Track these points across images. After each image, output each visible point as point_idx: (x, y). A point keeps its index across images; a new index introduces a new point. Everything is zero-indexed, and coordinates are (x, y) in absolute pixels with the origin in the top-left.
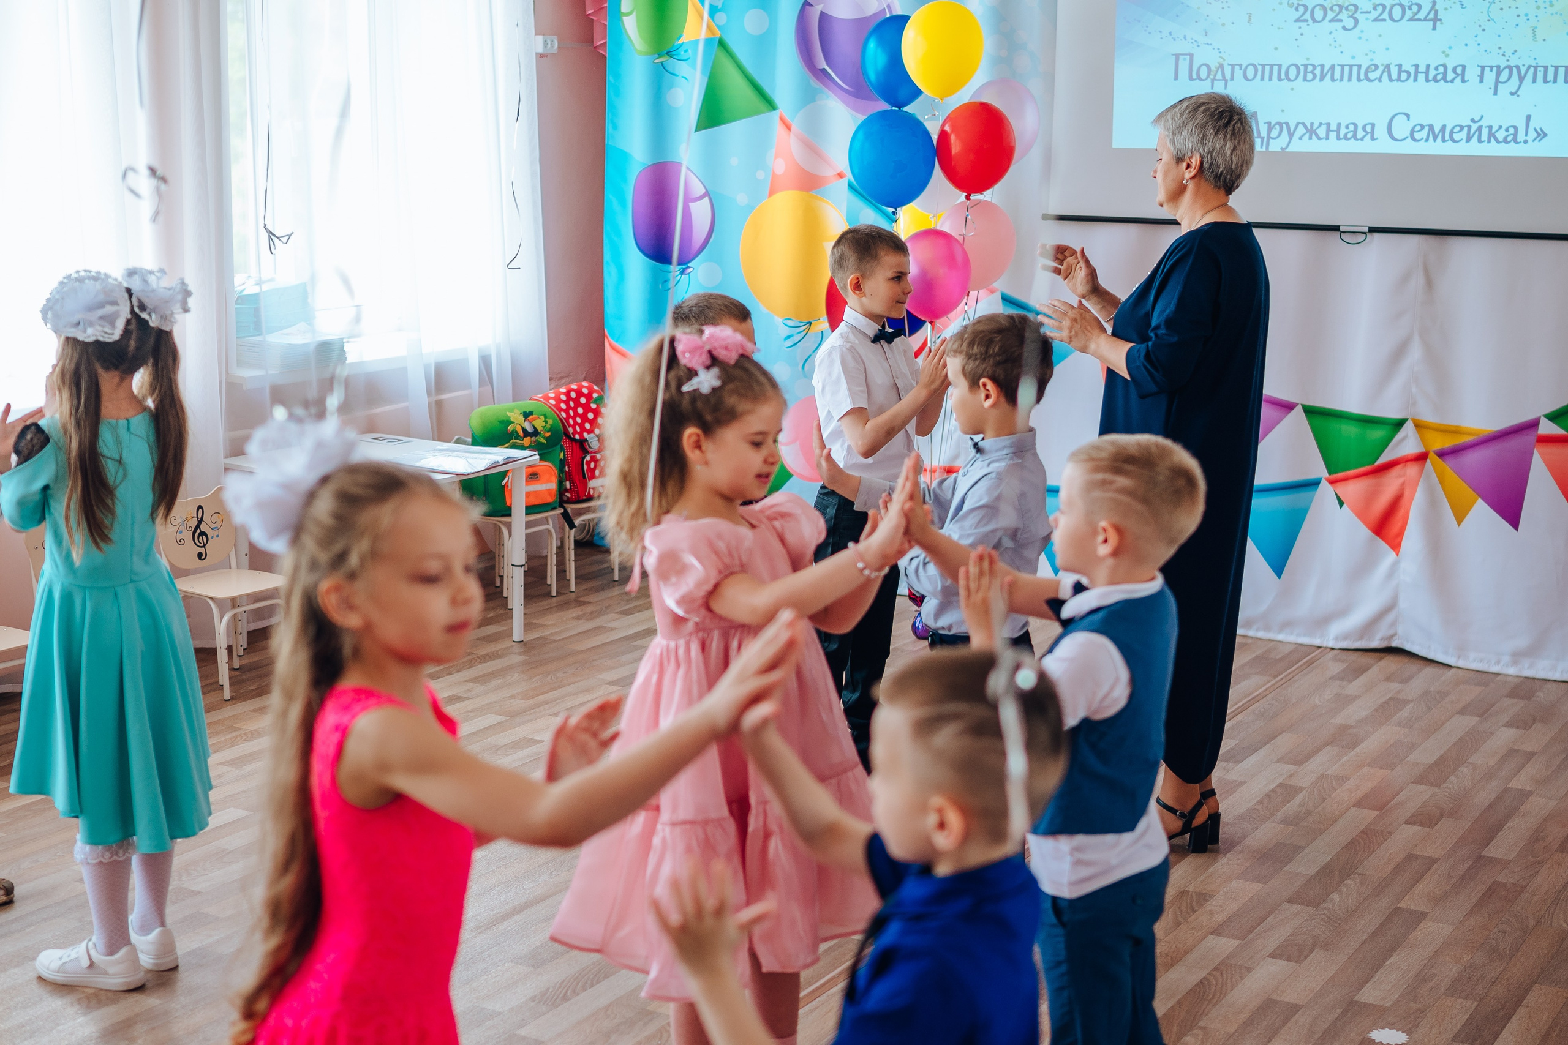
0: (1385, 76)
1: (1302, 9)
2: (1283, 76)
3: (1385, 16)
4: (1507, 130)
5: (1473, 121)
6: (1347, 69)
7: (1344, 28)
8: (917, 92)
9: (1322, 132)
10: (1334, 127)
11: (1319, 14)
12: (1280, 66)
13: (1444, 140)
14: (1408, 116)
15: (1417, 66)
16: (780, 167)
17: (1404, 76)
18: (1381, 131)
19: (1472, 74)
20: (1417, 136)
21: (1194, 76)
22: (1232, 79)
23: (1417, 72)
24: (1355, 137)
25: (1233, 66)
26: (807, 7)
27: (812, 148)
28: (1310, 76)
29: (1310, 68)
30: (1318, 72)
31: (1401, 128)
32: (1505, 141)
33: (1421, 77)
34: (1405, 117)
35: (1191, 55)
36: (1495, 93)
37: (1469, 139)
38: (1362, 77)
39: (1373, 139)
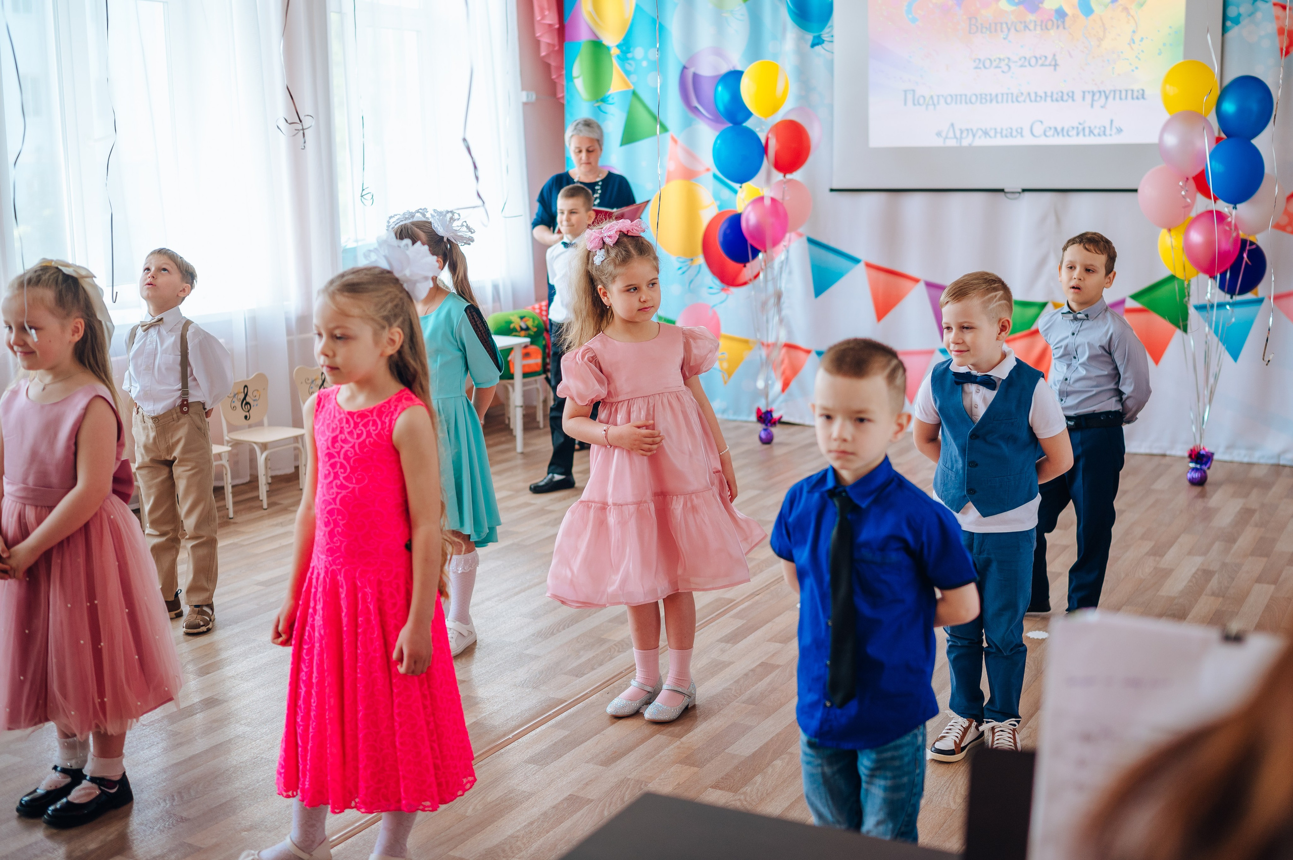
0: (1028, 100)
1: (977, 61)
2: (968, 101)
3: (1027, 64)
4: (1100, 128)
5: (1080, 124)
6: (1005, 96)
7: (1003, 72)
8: (749, 114)
9: (992, 133)
10: (999, 130)
11: (988, 63)
12: (966, 95)
13: (1063, 136)
14: (1041, 122)
15: (1045, 93)
16: (672, 166)
17: (1038, 99)
18: (1026, 132)
19: (1078, 96)
20: (1048, 134)
21: (916, 102)
22: (938, 103)
23: (1046, 96)
24: (1011, 135)
25: (938, 96)
26: (686, 70)
27: (691, 154)
28: (984, 101)
29: (984, 96)
30: (988, 98)
31: (1038, 129)
32: (1099, 135)
33: (1049, 99)
34: (1040, 123)
35: (914, 91)
36: (1092, 106)
37: (1078, 134)
38: (1014, 99)
39: (1022, 136)
